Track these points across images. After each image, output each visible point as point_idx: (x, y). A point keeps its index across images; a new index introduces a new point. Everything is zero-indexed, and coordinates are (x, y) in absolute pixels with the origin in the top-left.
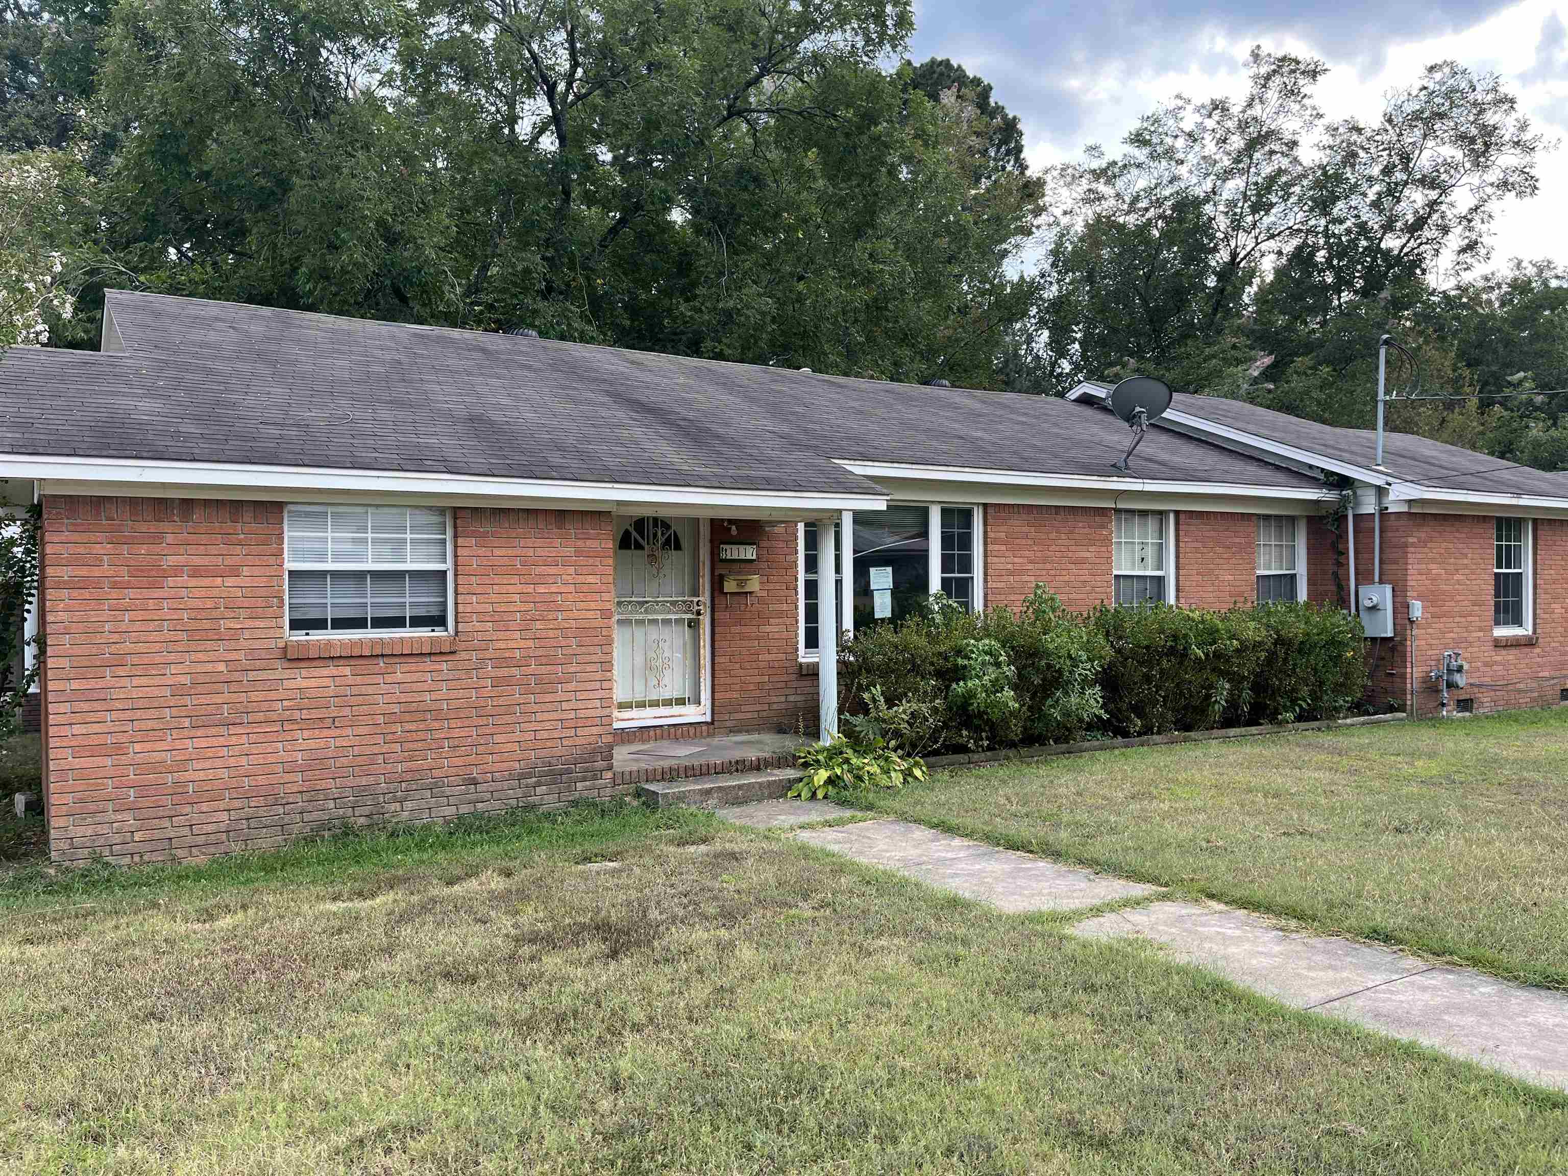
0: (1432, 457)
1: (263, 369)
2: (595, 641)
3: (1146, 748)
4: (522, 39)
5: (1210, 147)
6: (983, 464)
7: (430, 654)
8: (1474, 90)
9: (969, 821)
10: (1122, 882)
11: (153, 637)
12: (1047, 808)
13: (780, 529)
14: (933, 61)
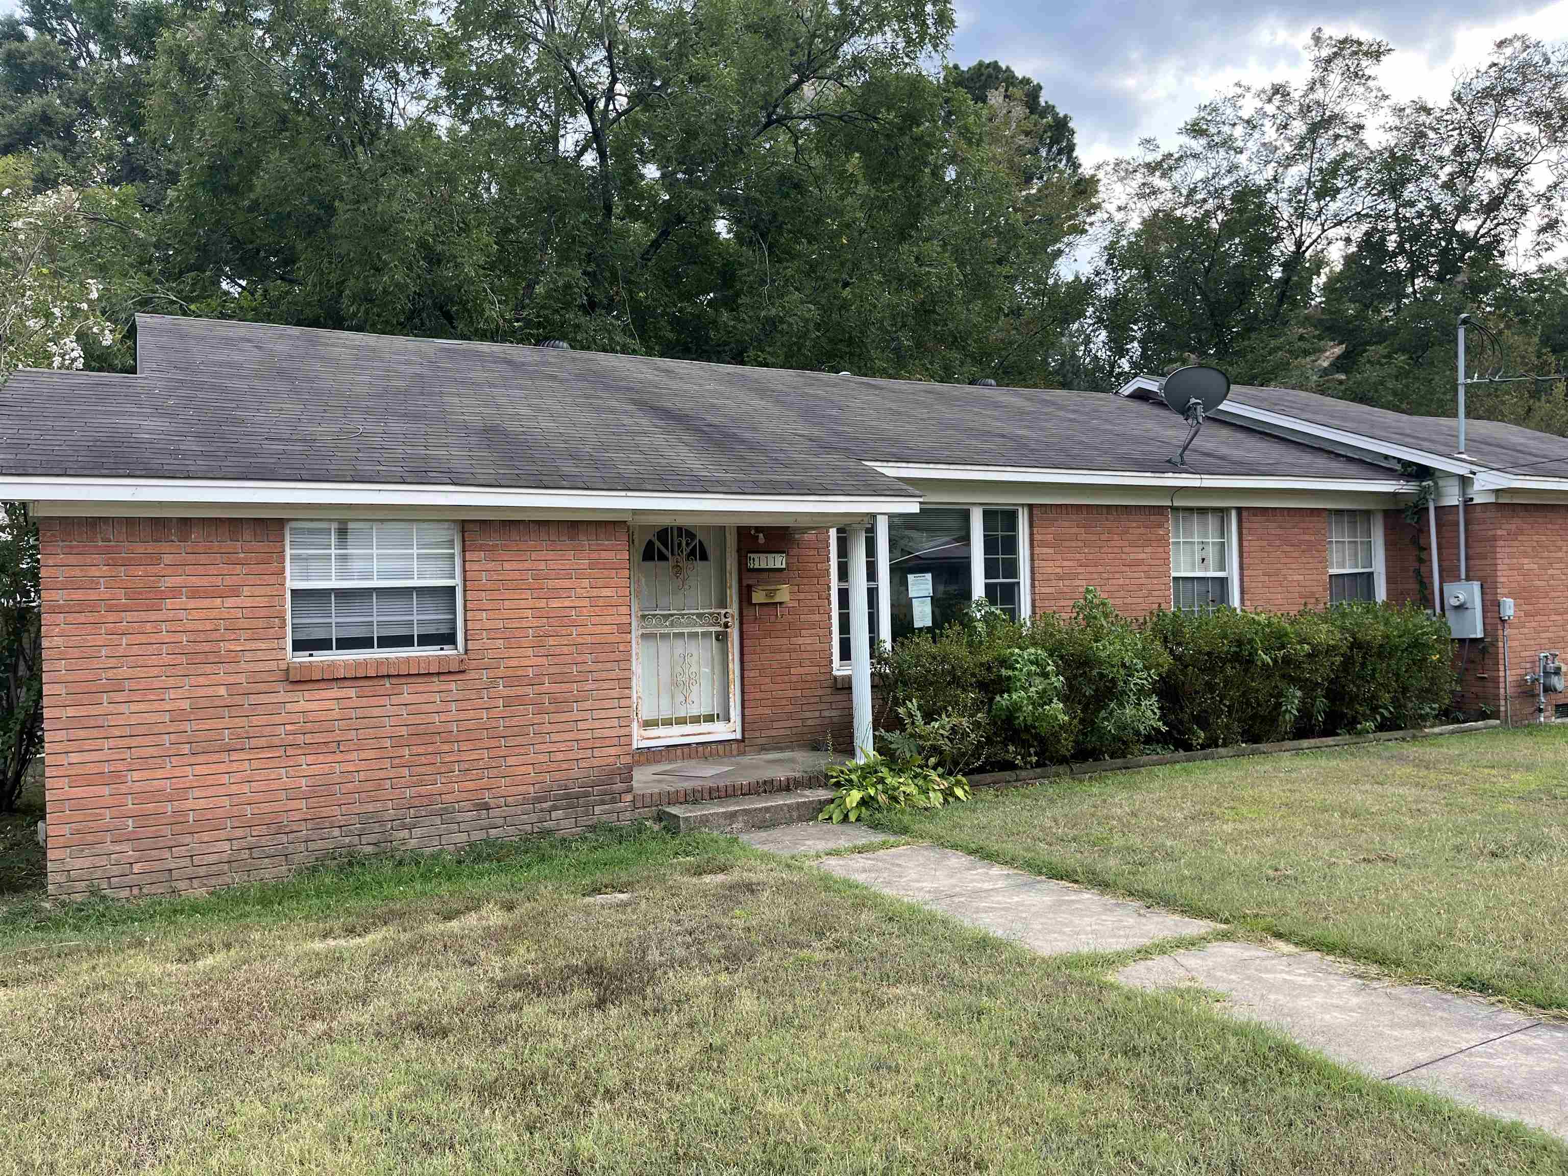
0: (1521, 444)
1: (282, 386)
2: (613, 656)
3: (1210, 762)
4: (560, 56)
5: (1270, 133)
6: (1027, 463)
7: (439, 674)
8: (1548, 63)
9: (1009, 847)
10: (1177, 917)
11: (154, 660)
12: (1097, 831)
13: (810, 536)
14: (981, 64)
